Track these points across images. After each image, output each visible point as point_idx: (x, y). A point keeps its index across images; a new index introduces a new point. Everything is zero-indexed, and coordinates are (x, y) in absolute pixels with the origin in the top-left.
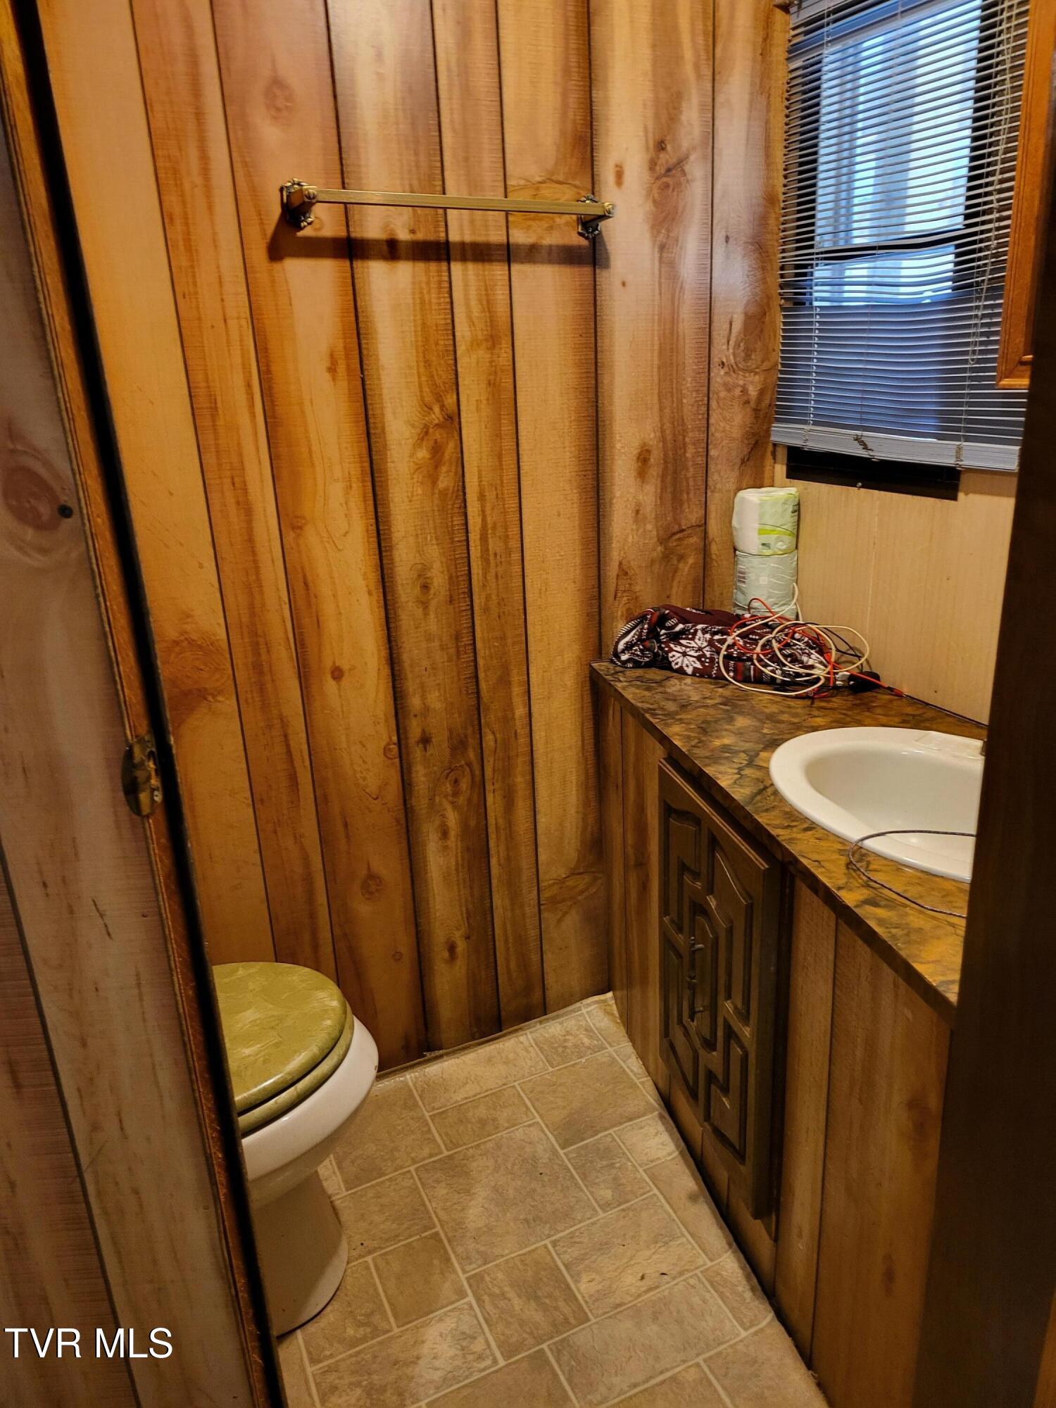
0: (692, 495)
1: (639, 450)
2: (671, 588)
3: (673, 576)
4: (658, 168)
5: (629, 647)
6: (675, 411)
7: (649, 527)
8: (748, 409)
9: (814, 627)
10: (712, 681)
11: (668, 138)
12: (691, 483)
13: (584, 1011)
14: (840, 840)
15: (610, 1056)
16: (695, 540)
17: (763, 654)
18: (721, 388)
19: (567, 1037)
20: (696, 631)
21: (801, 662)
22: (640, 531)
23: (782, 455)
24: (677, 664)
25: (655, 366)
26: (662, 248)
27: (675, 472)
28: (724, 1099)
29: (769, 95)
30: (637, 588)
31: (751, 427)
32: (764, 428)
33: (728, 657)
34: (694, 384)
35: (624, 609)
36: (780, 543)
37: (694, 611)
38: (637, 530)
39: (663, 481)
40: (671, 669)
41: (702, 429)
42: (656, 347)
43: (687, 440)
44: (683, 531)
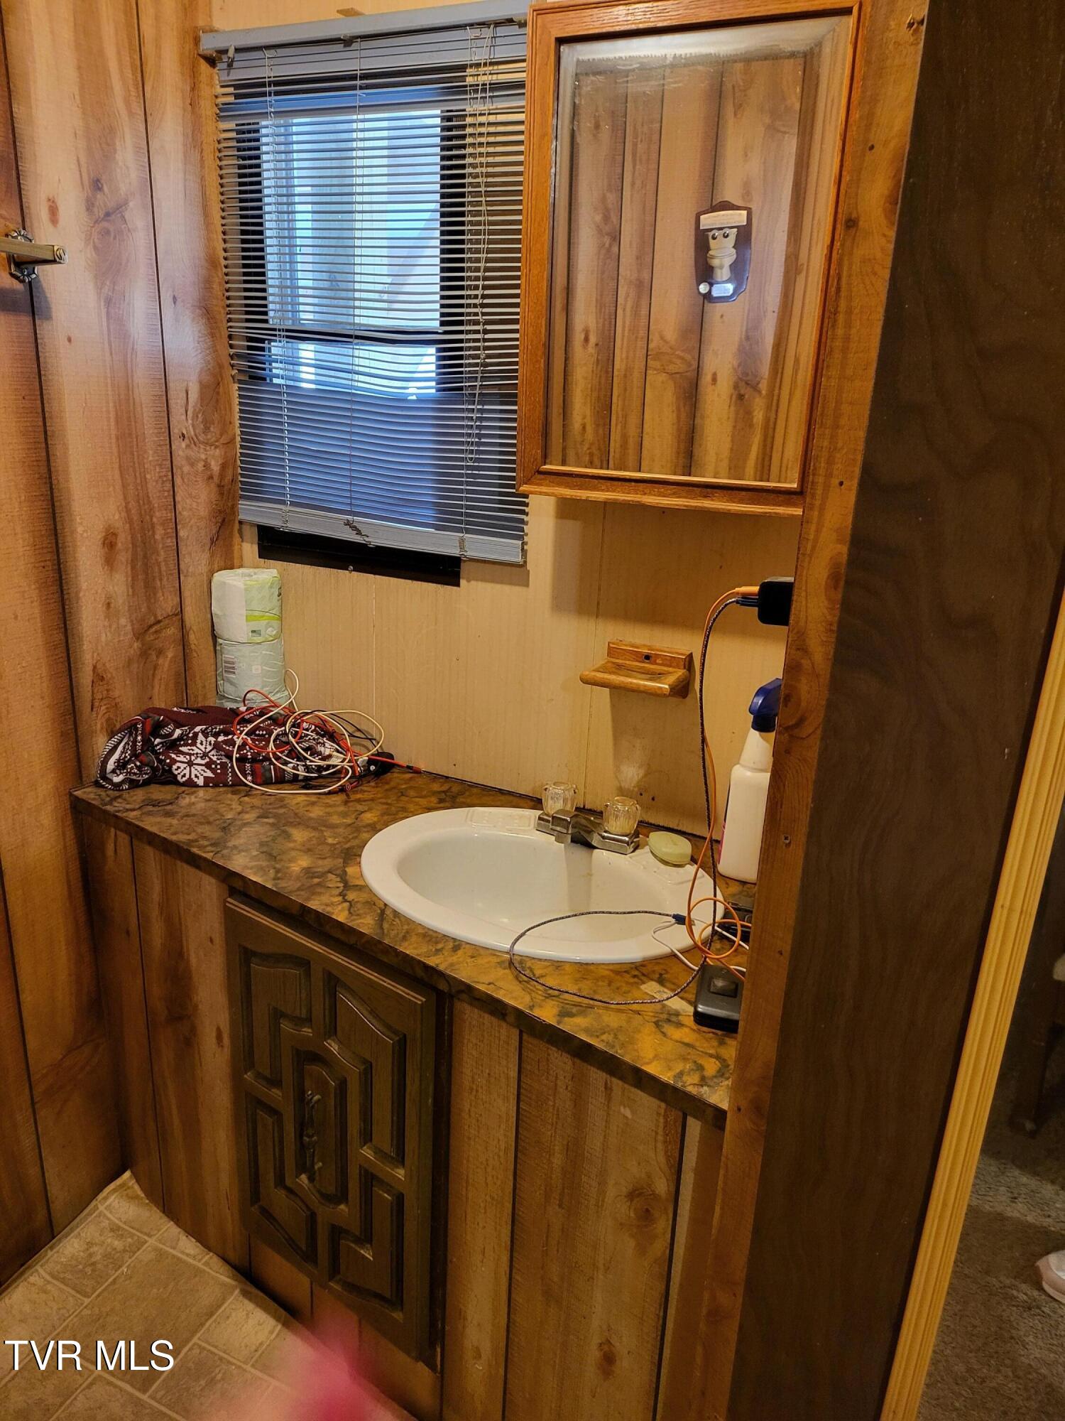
0: (165, 581)
1: (104, 534)
2: (153, 687)
3: (154, 675)
4: (96, 210)
5: (121, 765)
6: (139, 488)
7: (123, 621)
8: (213, 486)
9: (320, 714)
10: (230, 789)
11: (104, 177)
12: (163, 568)
13: (101, 1208)
14: (491, 951)
15: (156, 1249)
16: (172, 631)
17: (280, 752)
18: (184, 462)
19: (91, 1250)
20: (196, 735)
21: (319, 753)
22: (114, 626)
23: (251, 534)
24: (184, 776)
25: (113, 436)
26: (108, 302)
27: (145, 557)
28: (362, 1252)
29: (202, 150)
30: (117, 693)
31: (216, 505)
32: (230, 504)
33: (242, 760)
34: (157, 458)
35: (104, 720)
36: (270, 629)
37: (183, 711)
38: (110, 626)
39: (133, 568)
40: (177, 783)
41: (169, 507)
42: (112, 415)
43: (155, 520)
44: (159, 622)
